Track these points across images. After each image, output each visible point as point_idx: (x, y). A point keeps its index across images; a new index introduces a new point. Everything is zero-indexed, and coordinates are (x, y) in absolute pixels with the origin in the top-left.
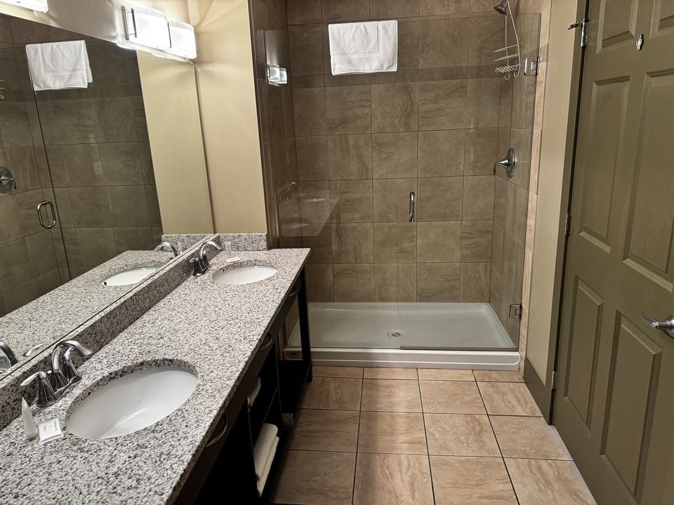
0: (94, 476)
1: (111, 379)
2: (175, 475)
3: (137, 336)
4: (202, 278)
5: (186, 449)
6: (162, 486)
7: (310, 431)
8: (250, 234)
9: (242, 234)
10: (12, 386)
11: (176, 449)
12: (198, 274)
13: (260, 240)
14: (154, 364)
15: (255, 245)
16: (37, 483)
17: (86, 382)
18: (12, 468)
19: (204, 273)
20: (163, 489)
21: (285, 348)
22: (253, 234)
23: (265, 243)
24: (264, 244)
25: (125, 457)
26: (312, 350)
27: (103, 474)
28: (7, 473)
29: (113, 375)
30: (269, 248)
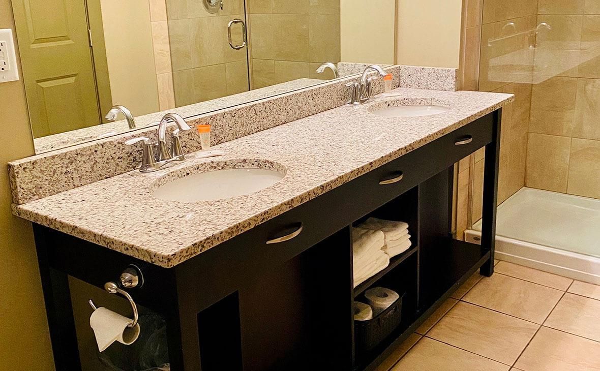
0: (141, 221)
1: (212, 167)
2: (203, 235)
3: (257, 141)
4: (358, 106)
5: (227, 221)
6: (185, 240)
7: (461, 326)
8: (436, 68)
9: (425, 67)
10: (119, 143)
11: (219, 219)
12: (355, 103)
13: (447, 77)
14: (256, 164)
15: (439, 82)
16: (100, 214)
17: (188, 163)
18: (91, 203)
19: (362, 102)
20: (185, 241)
21: (467, 229)
22: (440, 68)
23: (453, 81)
24: (451, 82)
25: (175, 216)
26: (497, 238)
27: (149, 221)
28: (87, 204)
29: (215, 165)
30: (459, 88)
